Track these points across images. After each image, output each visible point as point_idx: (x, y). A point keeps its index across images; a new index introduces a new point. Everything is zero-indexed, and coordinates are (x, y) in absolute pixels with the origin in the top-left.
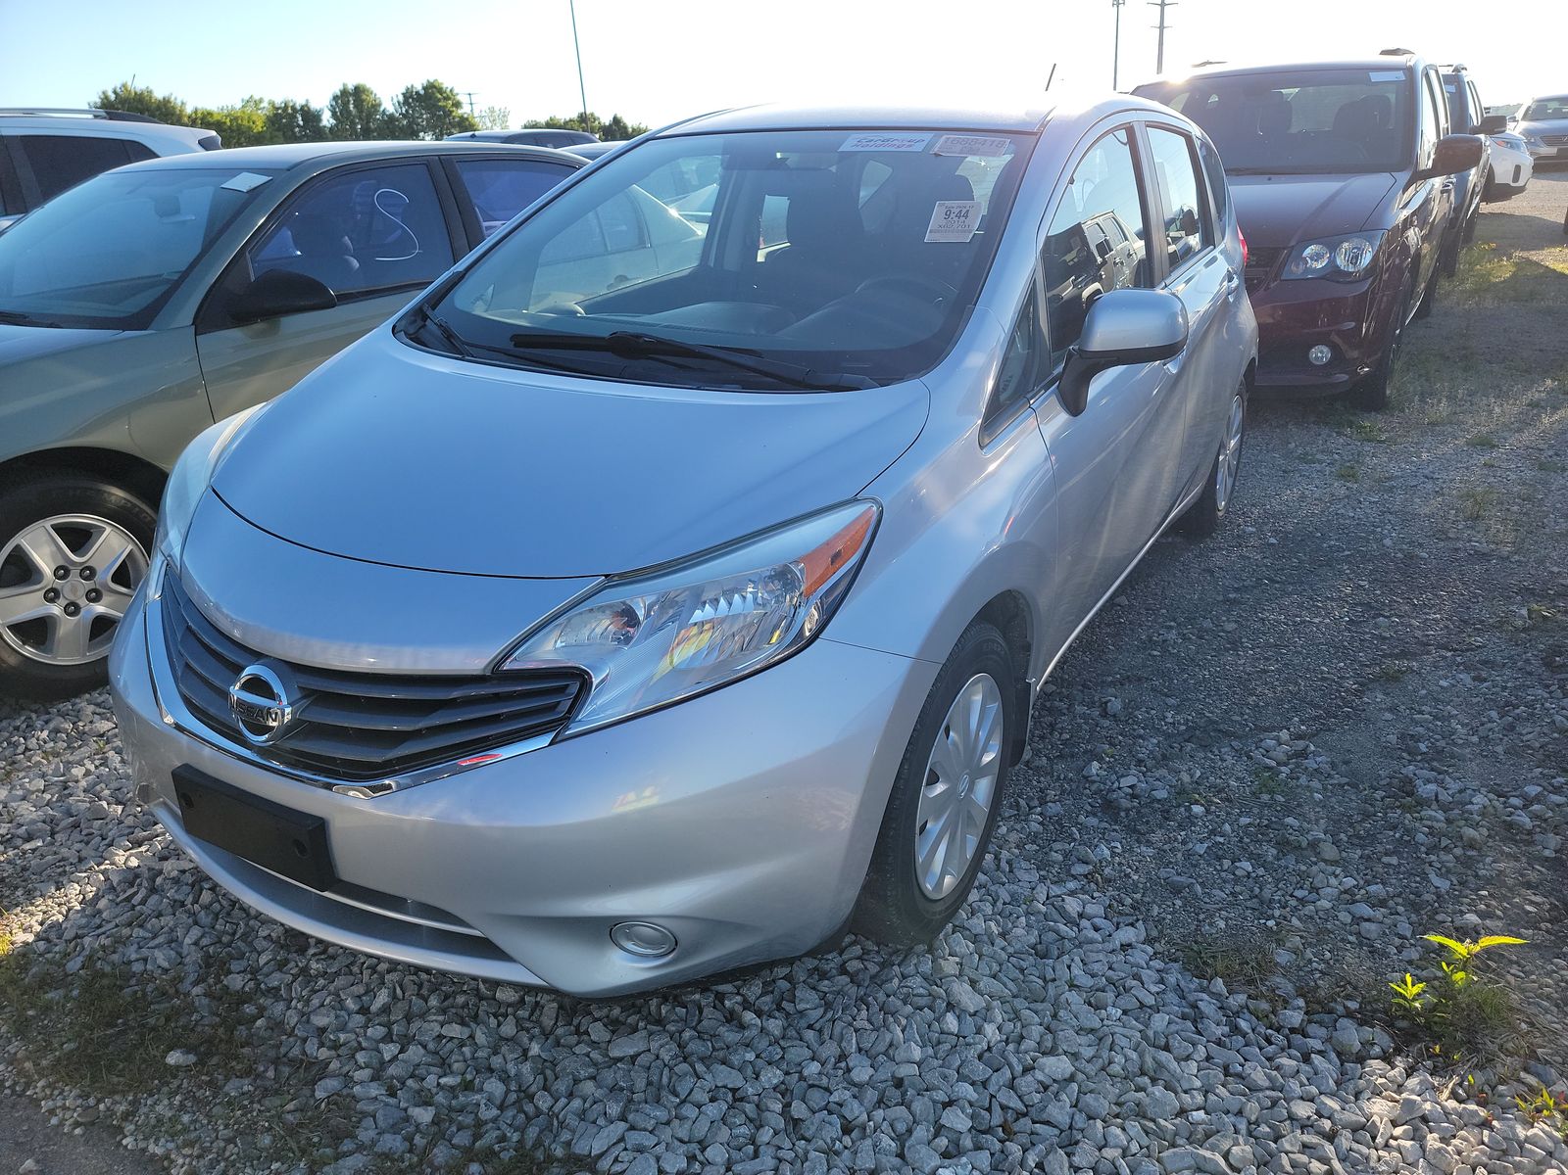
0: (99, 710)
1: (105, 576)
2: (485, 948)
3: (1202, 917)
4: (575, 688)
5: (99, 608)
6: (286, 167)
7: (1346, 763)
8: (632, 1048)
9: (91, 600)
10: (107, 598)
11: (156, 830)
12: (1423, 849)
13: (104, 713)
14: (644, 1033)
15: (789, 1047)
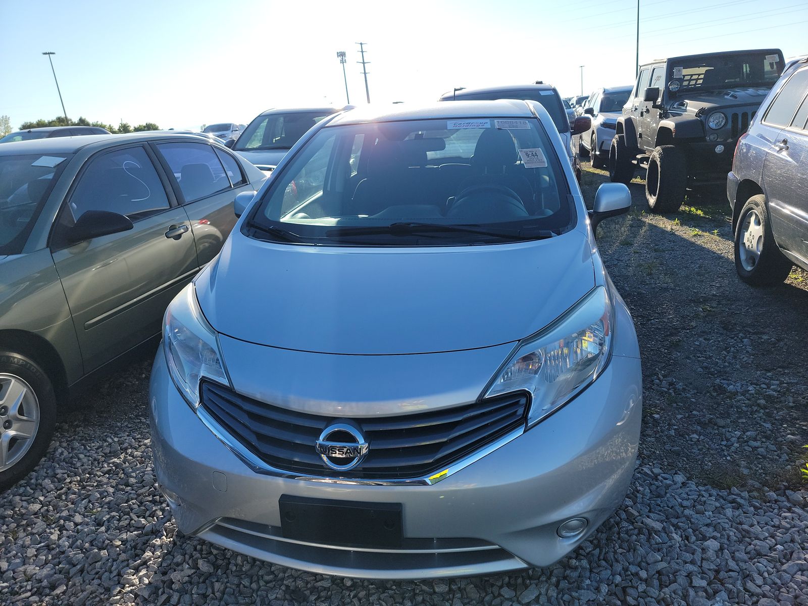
0: (24, 498)
1: (13, 412)
2: (502, 554)
3: (700, 462)
4: (523, 401)
5: (12, 433)
6: (72, 152)
7: (691, 384)
8: (533, 595)
9: (6, 428)
10: (15, 425)
11: (144, 558)
12: (749, 413)
13: (29, 499)
14: (534, 586)
15: (600, 571)
